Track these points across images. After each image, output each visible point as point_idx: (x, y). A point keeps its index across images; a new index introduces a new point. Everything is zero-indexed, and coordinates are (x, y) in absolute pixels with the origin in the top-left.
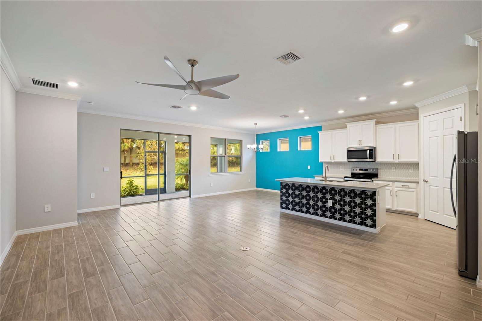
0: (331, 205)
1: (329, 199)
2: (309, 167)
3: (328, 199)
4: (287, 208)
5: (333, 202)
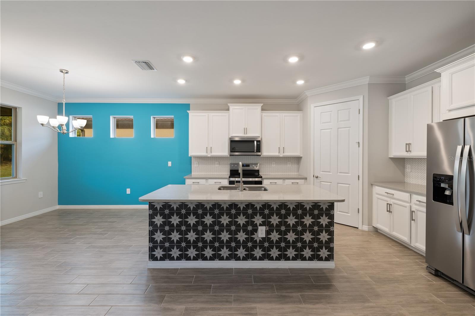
0: (264, 236)
1: (260, 225)
2: (170, 164)
3: (258, 225)
4: (167, 257)
5: (267, 229)
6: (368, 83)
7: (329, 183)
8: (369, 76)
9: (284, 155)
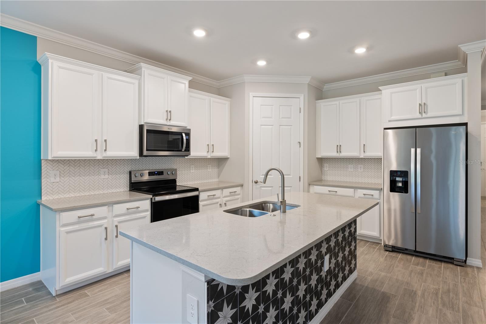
6: (308, 83)
7: (270, 188)
8: (311, 77)
9: (213, 155)
